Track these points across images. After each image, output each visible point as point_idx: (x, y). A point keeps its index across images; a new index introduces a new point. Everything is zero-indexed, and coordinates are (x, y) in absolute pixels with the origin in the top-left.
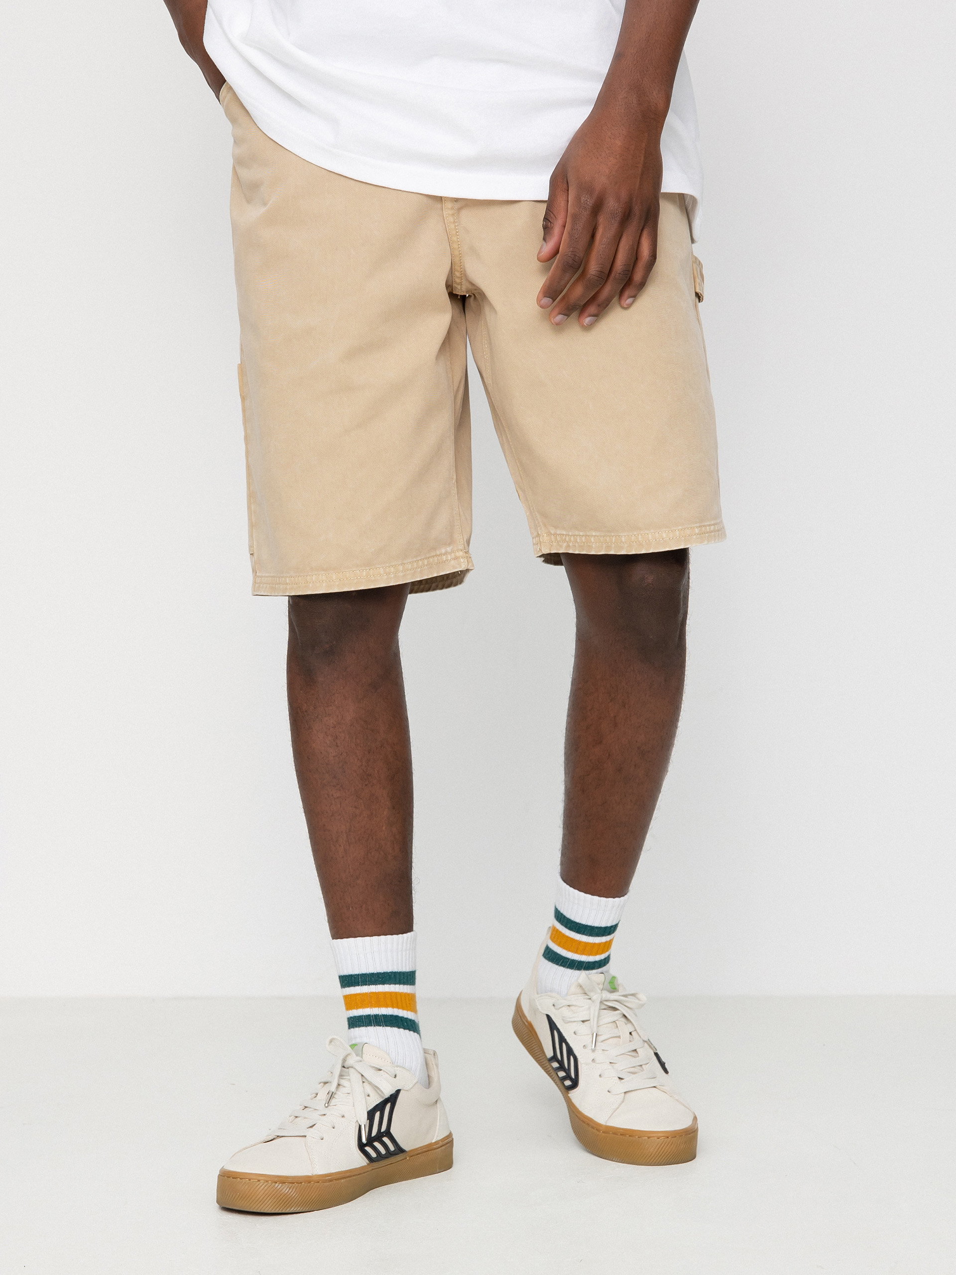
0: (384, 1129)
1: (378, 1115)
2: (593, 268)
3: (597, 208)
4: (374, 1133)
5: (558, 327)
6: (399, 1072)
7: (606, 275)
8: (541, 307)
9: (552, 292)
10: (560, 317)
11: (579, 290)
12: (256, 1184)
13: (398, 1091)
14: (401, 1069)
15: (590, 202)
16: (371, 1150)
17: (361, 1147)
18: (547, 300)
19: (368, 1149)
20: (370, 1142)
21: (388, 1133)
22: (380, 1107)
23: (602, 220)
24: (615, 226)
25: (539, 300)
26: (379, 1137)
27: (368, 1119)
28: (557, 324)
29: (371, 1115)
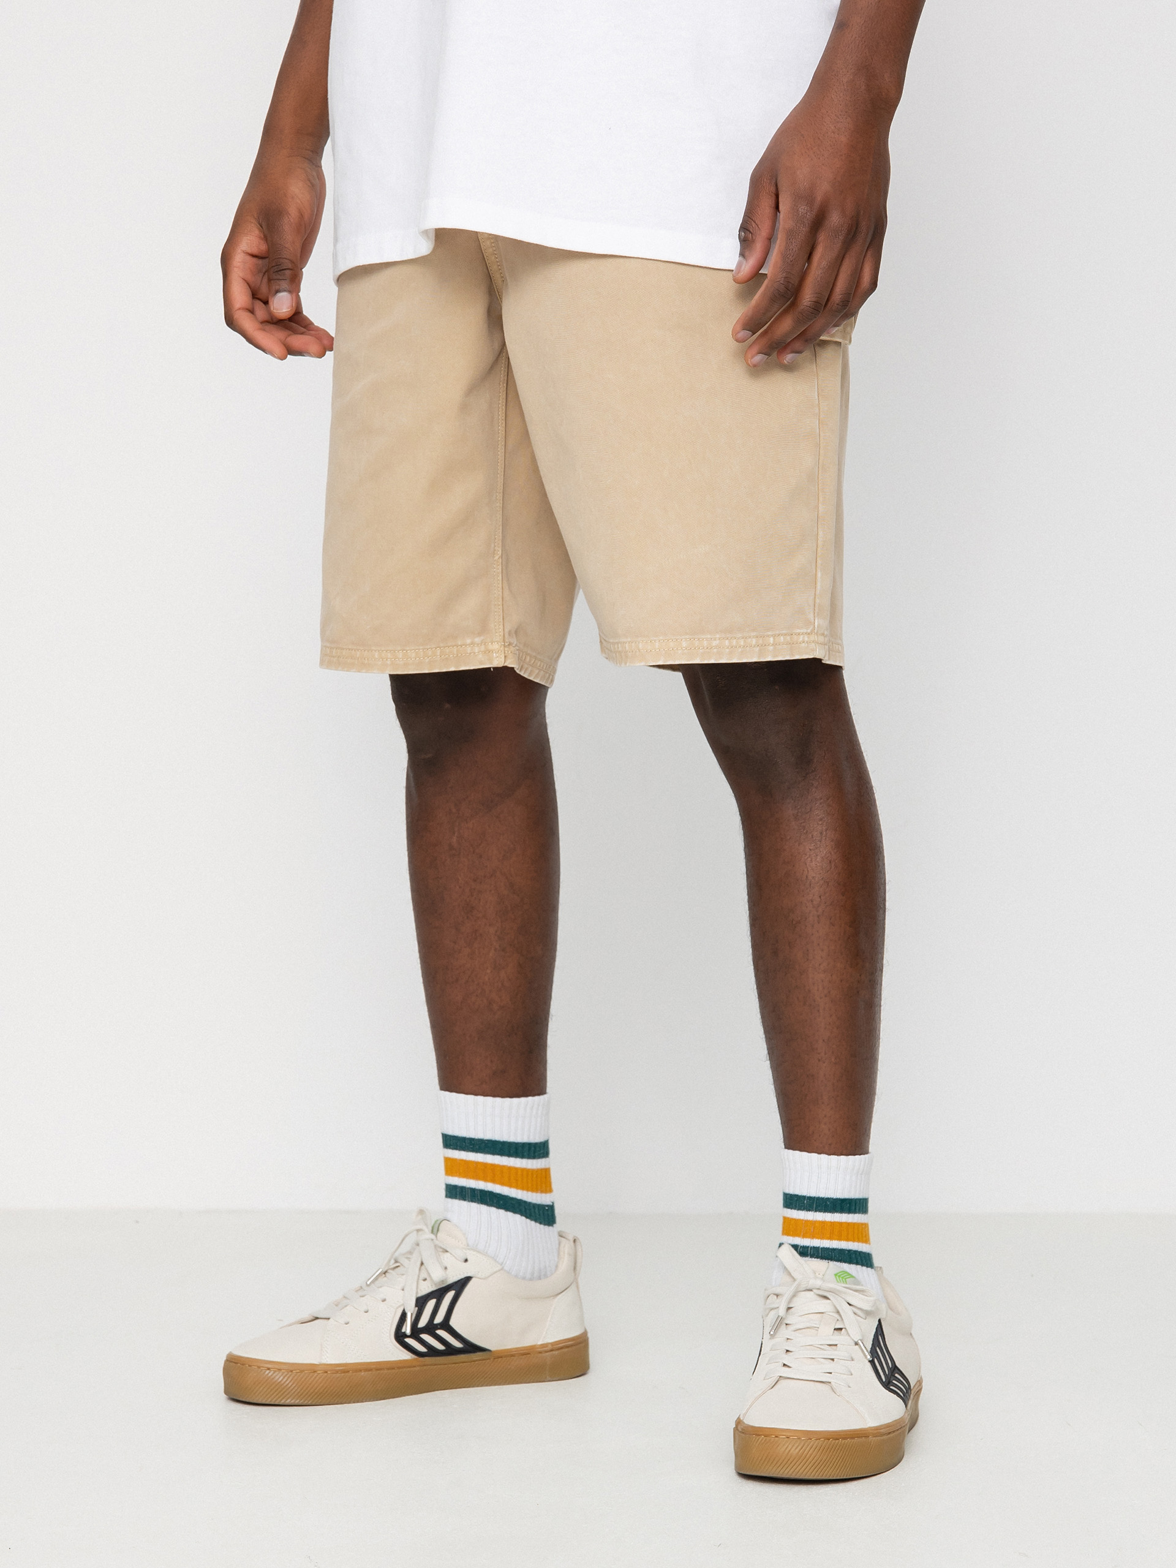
0: (439, 1319)
1: (431, 1304)
2: (807, 297)
3: (818, 223)
4: (422, 1323)
5: (756, 371)
6: (470, 1255)
7: (821, 306)
8: (737, 341)
9: (752, 325)
10: (759, 358)
11: (786, 325)
12: (265, 1372)
13: (468, 1279)
14: (475, 1253)
15: (810, 216)
16: (414, 1340)
17: (400, 1337)
18: (743, 334)
19: (411, 1342)
20: (416, 1333)
21: (446, 1325)
22: (439, 1294)
23: (822, 237)
24: (838, 245)
25: (735, 334)
26: (431, 1329)
27: (416, 1306)
28: (755, 366)
29: (421, 1302)
